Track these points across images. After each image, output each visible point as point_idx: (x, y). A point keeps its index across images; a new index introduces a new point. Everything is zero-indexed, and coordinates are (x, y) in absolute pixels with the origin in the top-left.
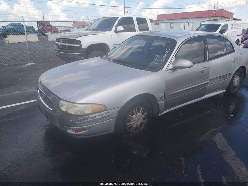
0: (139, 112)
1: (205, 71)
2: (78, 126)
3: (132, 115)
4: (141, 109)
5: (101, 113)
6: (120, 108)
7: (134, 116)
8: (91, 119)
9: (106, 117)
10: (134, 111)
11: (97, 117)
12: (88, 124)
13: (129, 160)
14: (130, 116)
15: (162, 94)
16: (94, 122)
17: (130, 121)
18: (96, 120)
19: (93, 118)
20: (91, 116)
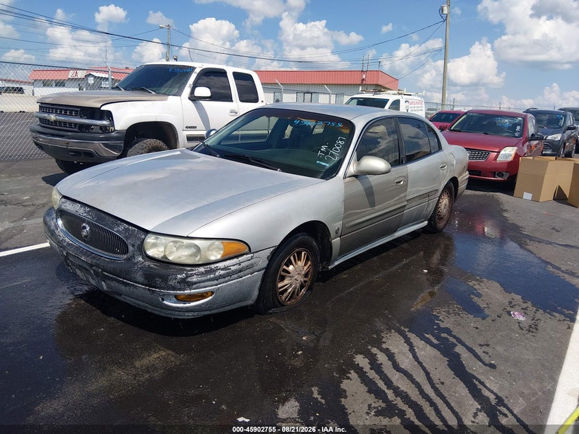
0: (299, 259)
1: (402, 183)
2: (194, 286)
3: (288, 266)
4: (303, 253)
5: (240, 259)
6: (273, 249)
7: (291, 268)
8: (222, 272)
9: (248, 267)
10: (292, 258)
11: (233, 268)
12: (216, 282)
13: (299, 353)
14: (285, 267)
15: (339, 225)
16: (226, 279)
17: (283, 278)
18: (229, 274)
19: (225, 269)
20: (221, 265)
